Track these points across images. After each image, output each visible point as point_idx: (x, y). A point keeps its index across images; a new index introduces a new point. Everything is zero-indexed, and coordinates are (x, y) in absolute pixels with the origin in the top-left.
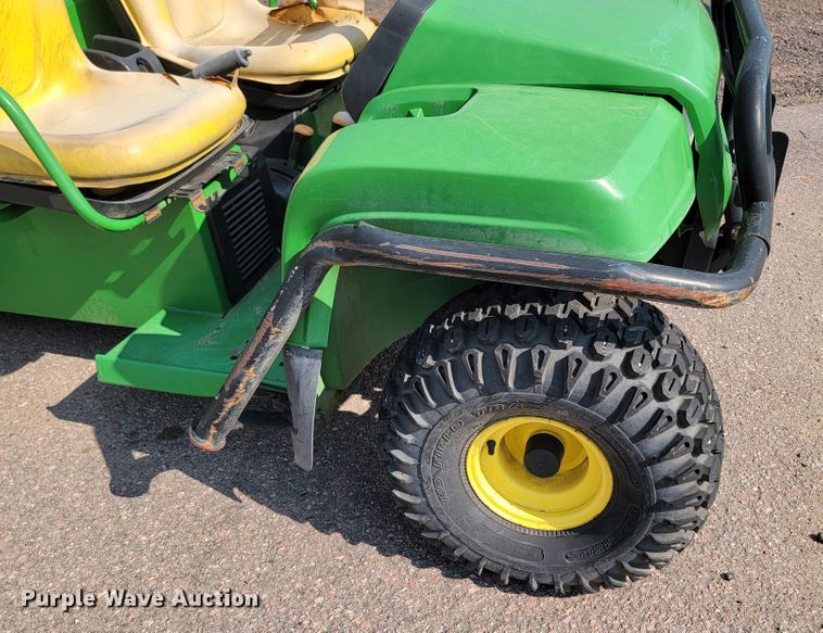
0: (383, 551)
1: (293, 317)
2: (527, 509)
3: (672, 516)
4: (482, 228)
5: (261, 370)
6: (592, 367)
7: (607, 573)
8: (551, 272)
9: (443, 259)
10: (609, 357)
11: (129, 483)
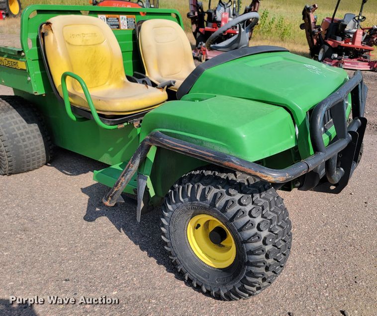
0: (159, 263)
1: (138, 162)
2: (209, 257)
3: (254, 269)
4: (196, 139)
5: (126, 179)
6: (227, 198)
7: (230, 291)
8: (208, 156)
9: (177, 146)
10: (234, 195)
11: (90, 217)
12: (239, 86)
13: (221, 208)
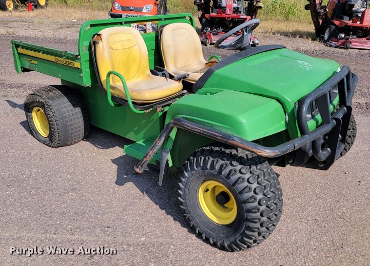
1: (163, 139)
2: (215, 215)
3: (251, 225)
5: (154, 152)
6: (230, 168)
7: (232, 242)
8: (217, 136)
9: (194, 128)
10: (236, 166)
11: (120, 182)
12: (241, 83)
13: (226, 175)
